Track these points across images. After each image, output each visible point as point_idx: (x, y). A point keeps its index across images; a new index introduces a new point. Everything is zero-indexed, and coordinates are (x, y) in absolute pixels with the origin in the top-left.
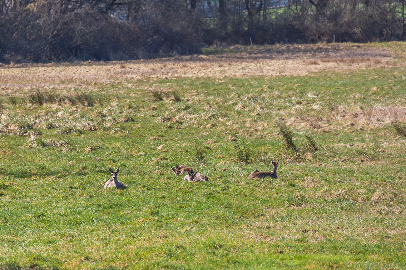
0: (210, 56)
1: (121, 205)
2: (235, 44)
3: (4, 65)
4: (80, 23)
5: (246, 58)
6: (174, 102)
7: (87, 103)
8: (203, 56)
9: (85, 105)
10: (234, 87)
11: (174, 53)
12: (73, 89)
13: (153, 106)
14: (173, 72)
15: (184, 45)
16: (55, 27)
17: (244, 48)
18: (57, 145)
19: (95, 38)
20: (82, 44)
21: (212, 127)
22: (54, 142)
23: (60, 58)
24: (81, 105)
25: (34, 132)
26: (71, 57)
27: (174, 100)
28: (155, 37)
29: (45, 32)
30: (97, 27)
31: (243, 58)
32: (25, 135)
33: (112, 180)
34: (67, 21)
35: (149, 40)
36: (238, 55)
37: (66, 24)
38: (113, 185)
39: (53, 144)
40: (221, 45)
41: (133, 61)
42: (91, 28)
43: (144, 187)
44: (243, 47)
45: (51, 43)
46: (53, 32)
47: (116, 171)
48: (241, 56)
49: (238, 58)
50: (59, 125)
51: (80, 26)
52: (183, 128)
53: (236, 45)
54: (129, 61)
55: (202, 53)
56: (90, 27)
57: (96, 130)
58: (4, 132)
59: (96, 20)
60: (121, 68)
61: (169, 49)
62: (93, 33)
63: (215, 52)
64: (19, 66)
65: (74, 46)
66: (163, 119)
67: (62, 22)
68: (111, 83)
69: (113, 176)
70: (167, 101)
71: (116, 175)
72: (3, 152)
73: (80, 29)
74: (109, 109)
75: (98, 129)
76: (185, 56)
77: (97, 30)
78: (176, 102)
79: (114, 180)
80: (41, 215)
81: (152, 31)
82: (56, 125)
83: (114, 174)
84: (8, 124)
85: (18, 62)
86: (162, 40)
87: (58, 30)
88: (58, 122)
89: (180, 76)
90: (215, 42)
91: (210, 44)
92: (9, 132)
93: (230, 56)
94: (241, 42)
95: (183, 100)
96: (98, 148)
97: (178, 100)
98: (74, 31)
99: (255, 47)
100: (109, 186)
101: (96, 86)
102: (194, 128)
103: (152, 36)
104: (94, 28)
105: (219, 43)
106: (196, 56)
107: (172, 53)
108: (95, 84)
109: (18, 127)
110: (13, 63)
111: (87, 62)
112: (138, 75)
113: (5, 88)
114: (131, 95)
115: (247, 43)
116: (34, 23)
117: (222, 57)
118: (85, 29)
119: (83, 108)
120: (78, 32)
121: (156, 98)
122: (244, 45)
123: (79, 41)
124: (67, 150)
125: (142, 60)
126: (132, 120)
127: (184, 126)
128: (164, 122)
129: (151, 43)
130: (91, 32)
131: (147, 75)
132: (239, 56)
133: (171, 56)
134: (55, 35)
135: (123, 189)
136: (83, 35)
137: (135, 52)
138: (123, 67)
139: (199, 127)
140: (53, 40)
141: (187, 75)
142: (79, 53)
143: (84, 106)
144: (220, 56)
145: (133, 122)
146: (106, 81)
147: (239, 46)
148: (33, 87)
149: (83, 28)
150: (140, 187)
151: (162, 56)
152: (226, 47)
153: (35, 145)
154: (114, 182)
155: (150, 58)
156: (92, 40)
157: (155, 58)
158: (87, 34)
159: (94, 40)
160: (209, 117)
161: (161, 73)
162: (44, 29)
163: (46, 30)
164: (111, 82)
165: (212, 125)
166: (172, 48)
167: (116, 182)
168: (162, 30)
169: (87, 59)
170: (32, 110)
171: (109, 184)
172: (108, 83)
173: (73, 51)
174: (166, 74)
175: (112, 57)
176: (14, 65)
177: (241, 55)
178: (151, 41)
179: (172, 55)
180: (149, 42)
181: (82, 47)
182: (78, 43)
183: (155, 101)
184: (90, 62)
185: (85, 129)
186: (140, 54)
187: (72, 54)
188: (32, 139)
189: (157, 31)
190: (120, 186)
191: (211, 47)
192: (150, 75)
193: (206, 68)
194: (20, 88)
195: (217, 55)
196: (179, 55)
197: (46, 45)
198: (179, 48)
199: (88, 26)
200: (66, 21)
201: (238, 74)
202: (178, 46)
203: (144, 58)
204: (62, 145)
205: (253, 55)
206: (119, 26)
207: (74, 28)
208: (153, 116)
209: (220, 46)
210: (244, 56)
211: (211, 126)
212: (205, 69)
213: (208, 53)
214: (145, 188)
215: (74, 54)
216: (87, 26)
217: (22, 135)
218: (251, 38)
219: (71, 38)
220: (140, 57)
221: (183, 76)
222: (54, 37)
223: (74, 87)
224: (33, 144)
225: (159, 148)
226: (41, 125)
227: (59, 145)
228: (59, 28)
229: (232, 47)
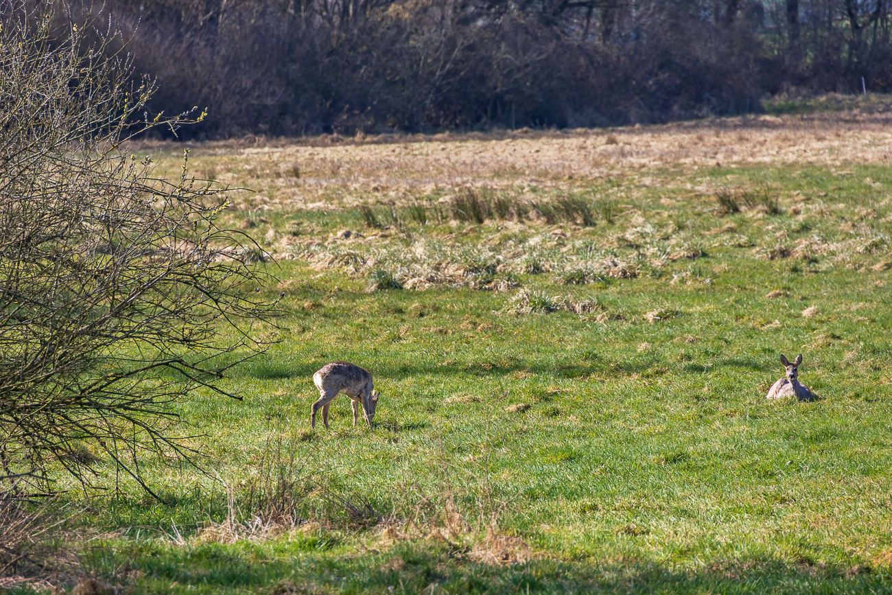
0: (786, 116)
1: (835, 435)
2: (827, 91)
3: (343, 138)
4: (503, 45)
5: (864, 122)
6: (766, 216)
7: (581, 219)
8: (768, 118)
9: (578, 222)
10: (878, 184)
11: (705, 110)
12: (527, 189)
13: (726, 226)
14: (727, 151)
15: (724, 94)
16: (449, 53)
17: (850, 99)
18: (573, 307)
19: (535, 77)
20: (507, 92)
21: (887, 269)
22: (567, 303)
23: (457, 121)
24: (570, 223)
25: (508, 281)
26: (484, 120)
27: (766, 213)
28: (663, 76)
29: (426, 66)
30: (539, 55)
31: (856, 122)
32: (487, 287)
33: (786, 382)
34: (474, 42)
35: (651, 83)
36: (844, 114)
37: (471, 48)
38: (788, 391)
39: (566, 307)
40: (798, 93)
41: (620, 128)
42: (526, 58)
43: (857, 396)
44: (847, 97)
45: (439, 90)
46: (443, 67)
47: (795, 363)
48: (852, 118)
49: (847, 121)
50: (550, 266)
51: (503, 53)
52: (825, 272)
53: (832, 94)
54: (610, 128)
55: (763, 111)
56: (524, 54)
57: (634, 276)
58: (441, 282)
59: (536, 38)
60: (607, 143)
61: (692, 103)
62: (530, 69)
63: (792, 110)
64: (375, 139)
65: (488, 95)
66: (771, 252)
67: (462, 44)
68: (602, 175)
69: (789, 373)
70: (750, 214)
71: (795, 371)
72: (470, 323)
73: (502, 59)
74: (638, 232)
75: (639, 274)
76: (728, 117)
77: (539, 61)
78: (771, 215)
79: (792, 382)
80: (679, 456)
81: (656, 63)
82: (544, 265)
83: (791, 369)
84: (440, 264)
85: (368, 131)
86: (678, 81)
87: (456, 62)
88: (547, 260)
89: (744, 160)
90: (785, 88)
91: (774, 91)
92: (450, 281)
93: (827, 117)
94: (840, 86)
95: (785, 212)
96: (673, 314)
97: (775, 211)
98: (489, 65)
99: (873, 98)
100: (779, 395)
101: (573, 183)
102: (849, 271)
103: (657, 75)
104: (533, 56)
105: (793, 89)
106: (752, 116)
107: (700, 109)
108: (570, 178)
109: (465, 271)
110: (362, 134)
111: (520, 131)
112: (653, 158)
113: (380, 188)
114: (663, 201)
115: (855, 88)
116: (404, 46)
117: (812, 120)
118: (513, 59)
119: (575, 229)
120: (498, 66)
121: (725, 208)
122: (850, 93)
123: (499, 85)
124: (606, 318)
125: (637, 126)
126: (704, 255)
127: (823, 266)
128: (772, 258)
129: (654, 88)
130: (527, 66)
131: (671, 157)
132: (847, 118)
133: (698, 117)
134: (448, 71)
135: (812, 400)
136: (509, 73)
137: (620, 108)
138: (612, 141)
139: (856, 269)
140: (444, 82)
141: (759, 159)
142: (499, 112)
143: (576, 224)
144: (805, 116)
145: (706, 259)
146: (592, 171)
147: (839, 96)
148: (440, 185)
149: (508, 56)
150: (851, 398)
151: (680, 118)
152: (810, 97)
153: (527, 309)
154: (790, 385)
155: (654, 122)
156: (528, 84)
157: (664, 122)
158: (519, 69)
159: (532, 83)
160: (866, 249)
161: (702, 154)
162: (426, 60)
163: (429, 61)
164: (602, 172)
165: (886, 265)
166: (699, 99)
167: (796, 385)
168: (677, 61)
169: (518, 125)
170: (466, 234)
171: (780, 391)
172: (597, 175)
173: (489, 108)
174: (713, 155)
175: (571, 121)
176: (364, 138)
177: (850, 115)
178: (654, 84)
179: (700, 114)
180: (651, 86)
181: (507, 98)
182: (498, 90)
183: (723, 215)
184: (526, 132)
185: (611, 274)
186: (633, 113)
187: (486, 112)
188: (521, 296)
189: (665, 63)
190: (803, 394)
191: (777, 97)
192: (678, 158)
193: (792, 143)
194: (412, 186)
195: (799, 116)
196: (716, 114)
197: (429, 93)
198: (714, 100)
199: (521, 53)
200: (471, 42)
201: (872, 156)
202: (712, 96)
203: (641, 121)
204: (584, 308)
205: (878, 116)
206: (586, 53)
207: (490, 57)
208: (740, 246)
209: (796, 97)
210: (858, 118)
211: (885, 267)
212: (790, 146)
213: (778, 112)
214: (861, 399)
215: (489, 113)
216: (517, 53)
217: (481, 288)
218: (863, 79)
219: (482, 79)
220: (632, 119)
221: (750, 159)
222: (444, 77)
223: (529, 185)
224: (522, 307)
225: (806, 313)
226: (513, 265)
227: (578, 308)
228: (456, 56)
229: (823, 99)
